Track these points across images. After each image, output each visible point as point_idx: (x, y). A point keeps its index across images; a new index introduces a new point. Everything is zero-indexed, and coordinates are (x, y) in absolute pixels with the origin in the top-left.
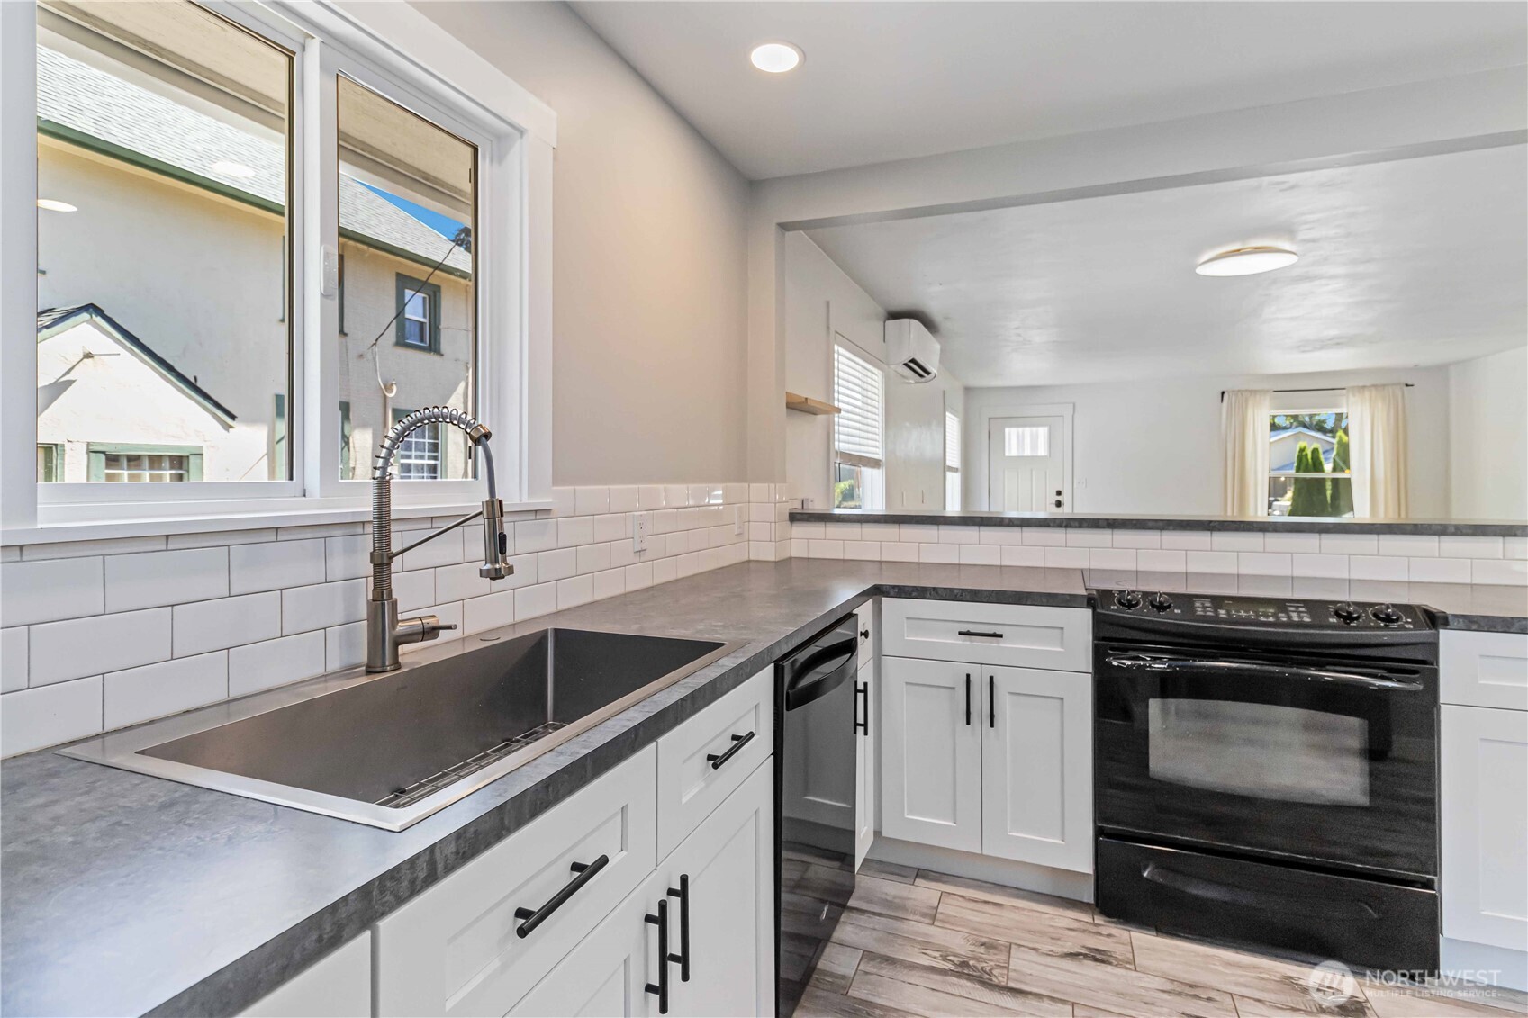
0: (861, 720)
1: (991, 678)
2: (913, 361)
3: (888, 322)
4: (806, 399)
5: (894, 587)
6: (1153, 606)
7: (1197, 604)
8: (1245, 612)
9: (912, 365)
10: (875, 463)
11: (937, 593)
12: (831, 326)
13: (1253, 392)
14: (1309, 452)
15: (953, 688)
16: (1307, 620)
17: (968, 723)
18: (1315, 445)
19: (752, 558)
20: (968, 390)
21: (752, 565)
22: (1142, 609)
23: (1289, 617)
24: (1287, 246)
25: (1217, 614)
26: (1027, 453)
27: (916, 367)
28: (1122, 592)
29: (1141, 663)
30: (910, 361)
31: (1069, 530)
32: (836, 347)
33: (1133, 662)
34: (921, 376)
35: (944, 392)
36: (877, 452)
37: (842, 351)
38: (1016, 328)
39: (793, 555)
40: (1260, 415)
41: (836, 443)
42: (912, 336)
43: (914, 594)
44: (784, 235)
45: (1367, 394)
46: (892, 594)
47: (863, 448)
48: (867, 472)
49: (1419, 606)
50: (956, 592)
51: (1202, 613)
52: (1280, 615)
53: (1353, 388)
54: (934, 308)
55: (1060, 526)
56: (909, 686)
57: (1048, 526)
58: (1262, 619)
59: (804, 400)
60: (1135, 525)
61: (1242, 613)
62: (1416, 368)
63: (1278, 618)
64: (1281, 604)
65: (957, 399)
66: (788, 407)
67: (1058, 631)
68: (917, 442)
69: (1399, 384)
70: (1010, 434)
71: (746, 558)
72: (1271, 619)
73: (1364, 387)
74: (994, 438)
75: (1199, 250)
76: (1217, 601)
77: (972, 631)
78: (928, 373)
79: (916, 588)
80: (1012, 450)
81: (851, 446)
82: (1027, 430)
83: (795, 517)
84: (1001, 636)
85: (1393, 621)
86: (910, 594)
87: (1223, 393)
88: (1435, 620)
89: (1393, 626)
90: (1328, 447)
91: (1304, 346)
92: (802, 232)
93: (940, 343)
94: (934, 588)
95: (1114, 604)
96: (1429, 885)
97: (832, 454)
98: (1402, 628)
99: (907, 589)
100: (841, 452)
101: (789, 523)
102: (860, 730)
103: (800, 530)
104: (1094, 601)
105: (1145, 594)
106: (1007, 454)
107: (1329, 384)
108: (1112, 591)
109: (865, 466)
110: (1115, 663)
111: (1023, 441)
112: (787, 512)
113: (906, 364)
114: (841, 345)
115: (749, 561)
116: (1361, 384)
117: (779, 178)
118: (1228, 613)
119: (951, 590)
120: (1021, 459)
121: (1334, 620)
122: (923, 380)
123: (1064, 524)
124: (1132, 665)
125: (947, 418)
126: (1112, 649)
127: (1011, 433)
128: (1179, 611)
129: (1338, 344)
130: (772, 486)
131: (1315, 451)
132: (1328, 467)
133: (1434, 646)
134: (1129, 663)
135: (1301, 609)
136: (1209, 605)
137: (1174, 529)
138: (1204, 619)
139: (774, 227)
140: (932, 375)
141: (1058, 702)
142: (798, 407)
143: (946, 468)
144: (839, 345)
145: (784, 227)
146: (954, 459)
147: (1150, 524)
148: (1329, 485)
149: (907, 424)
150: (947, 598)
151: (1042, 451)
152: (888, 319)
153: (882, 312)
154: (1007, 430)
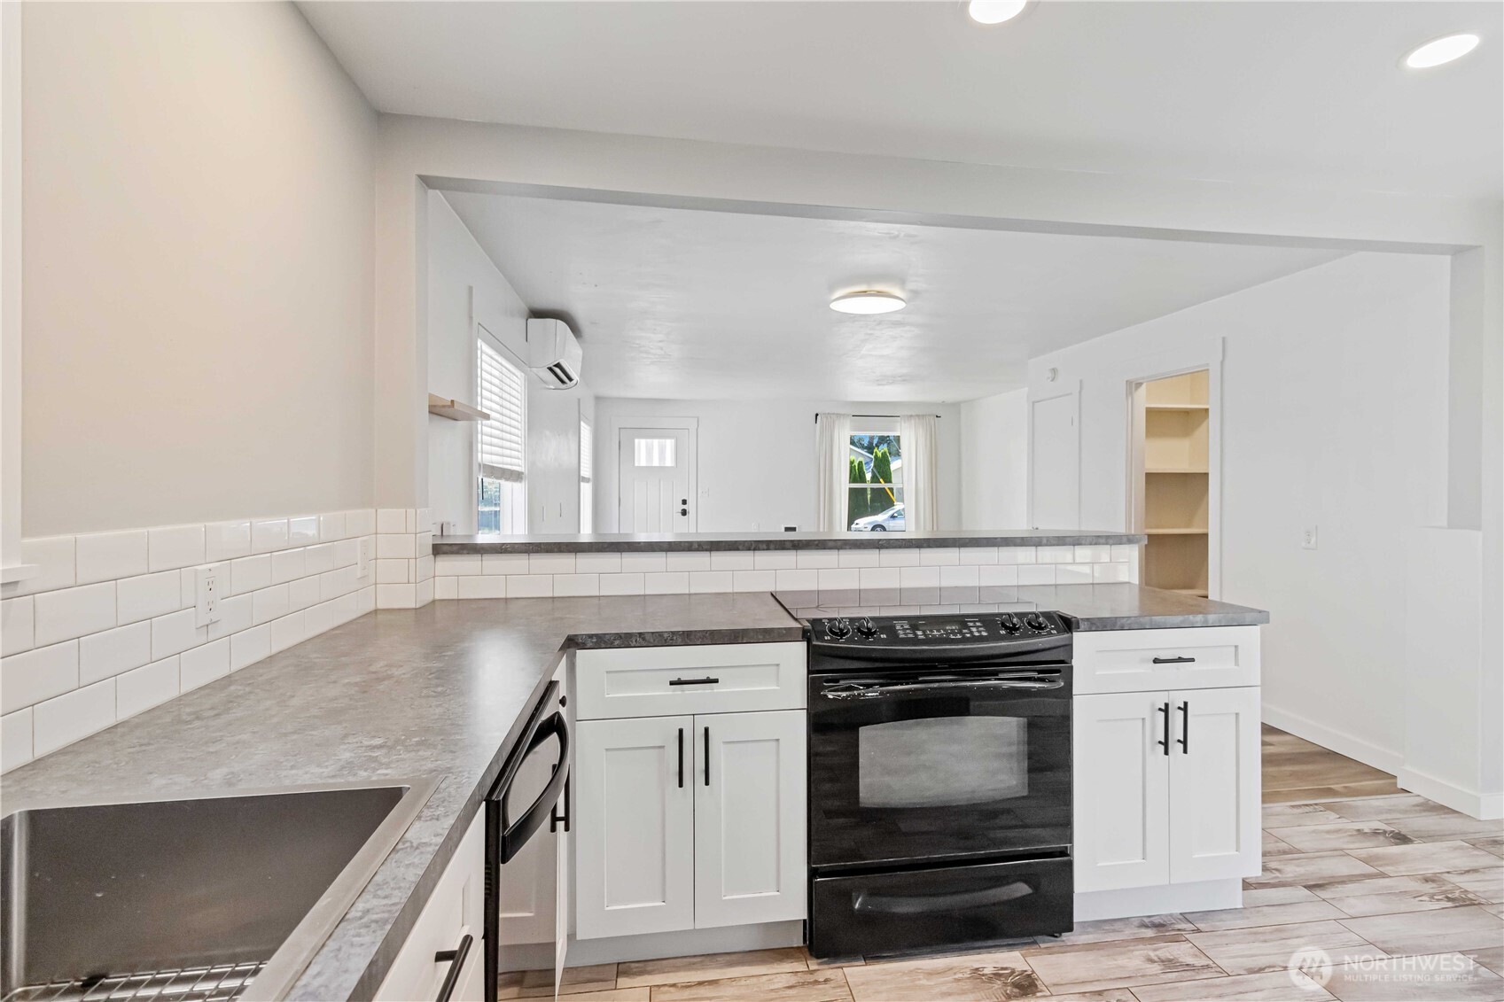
0: (561, 813)
1: (707, 730)
2: (558, 365)
3: (530, 320)
4: (452, 401)
5: (591, 636)
6: (862, 633)
7: (898, 627)
8: (938, 631)
9: (557, 370)
10: (516, 476)
11: (644, 639)
12: (474, 315)
13: (838, 415)
14: (856, 464)
15: (663, 747)
16: (984, 634)
17: (681, 785)
18: (861, 459)
19: (380, 606)
20: (598, 399)
21: (380, 617)
22: (853, 636)
23: (971, 632)
24: (897, 292)
25: (916, 635)
26: (656, 463)
27: (559, 373)
28: (830, 620)
29: (856, 693)
30: (555, 366)
31: (757, 553)
32: (479, 342)
33: (848, 693)
34: (563, 382)
35: (579, 400)
36: (518, 465)
37: (486, 348)
38: (660, 341)
39: (437, 597)
40: (844, 433)
41: (479, 455)
42: (558, 339)
43: (617, 642)
44: (426, 193)
45: (913, 422)
46: (589, 645)
47: (508, 460)
48: (507, 486)
49: (1055, 612)
50: (666, 635)
51: (903, 636)
52: (964, 631)
53: (904, 416)
54: (579, 311)
55: (749, 549)
56: (609, 753)
57: (738, 549)
58: (952, 637)
59: (450, 403)
60: (817, 545)
61: (935, 633)
62: (943, 404)
63: (963, 634)
64: (961, 620)
65: (589, 408)
66: (430, 412)
67: (775, 668)
68: (555, 450)
69: (933, 415)
70: (639, 443)
71: (372, 607)
72: (959, 636)
73: (911, 416)
74: (625, 449)
75: (832, 287)
76: (914, 622)
77: (684, 678)
78: (570, 379)
79: (619, 636)
80: (641, 460)
81: (495, 458)
82: (656, 442)
83: (437, 550)
84: (716, 681)
85: (1042, 629)
86: (612, 643)
87: (817, 415)
88: (1068, 624)
89: (1044, 632)
90: (868, 460)
91: (883, 380)
92: (438, 191)
93: (583, 349)
94: (640, 634)
95: (827, 635)
96: (1064, 853)
97: (475, 468)
98: (1050, 634)
99: (607, 637)
100: (484, 465)
101: (432, 556)
102: (561, 825)
103: (447, 564)
104: (810, 633)
105: (852, 620)
106: (636, 465)
107: (887, 412)
108: (821, 620)
109: (507, 479)
110: (830, 697)
111: (652, 452)
112: (430, 542)
113: (550, 369)
114: (484, 340)
115: (376, 611)
116: (910, 414)
117: (419, 117)
118: (924, 634)
119: (660, 634)
120: (650, 469)
121: (1003, 632)
122: (564, 386)
123: (753, 548)
124: (848, 696)
125: (582, 428)
126: (828, 681)
127: (641, 444)
128: (885, 636)
129: (904, 380)
130: (411, 511)
131: (860, 463)
132: (868, 476)
133: (1069, 647)
134: (844, 694)
135: (978, 624)
136: (907, 627)
137: (850, 549)
138: (906, 641)
139: (414, 180)
140: (574, 382)
141: (774, 743)
142: (441, 411)
143: (581, 479)
144: (483, 340)
145: (427, 182)
146: (586, 471)
147: (831, 544)
148: (869, 492)
149: (548, 433)
150: (656, 643)
151: (669, 462)
152: (530, 317)
153: (524, 308)
154: (636, 441)
